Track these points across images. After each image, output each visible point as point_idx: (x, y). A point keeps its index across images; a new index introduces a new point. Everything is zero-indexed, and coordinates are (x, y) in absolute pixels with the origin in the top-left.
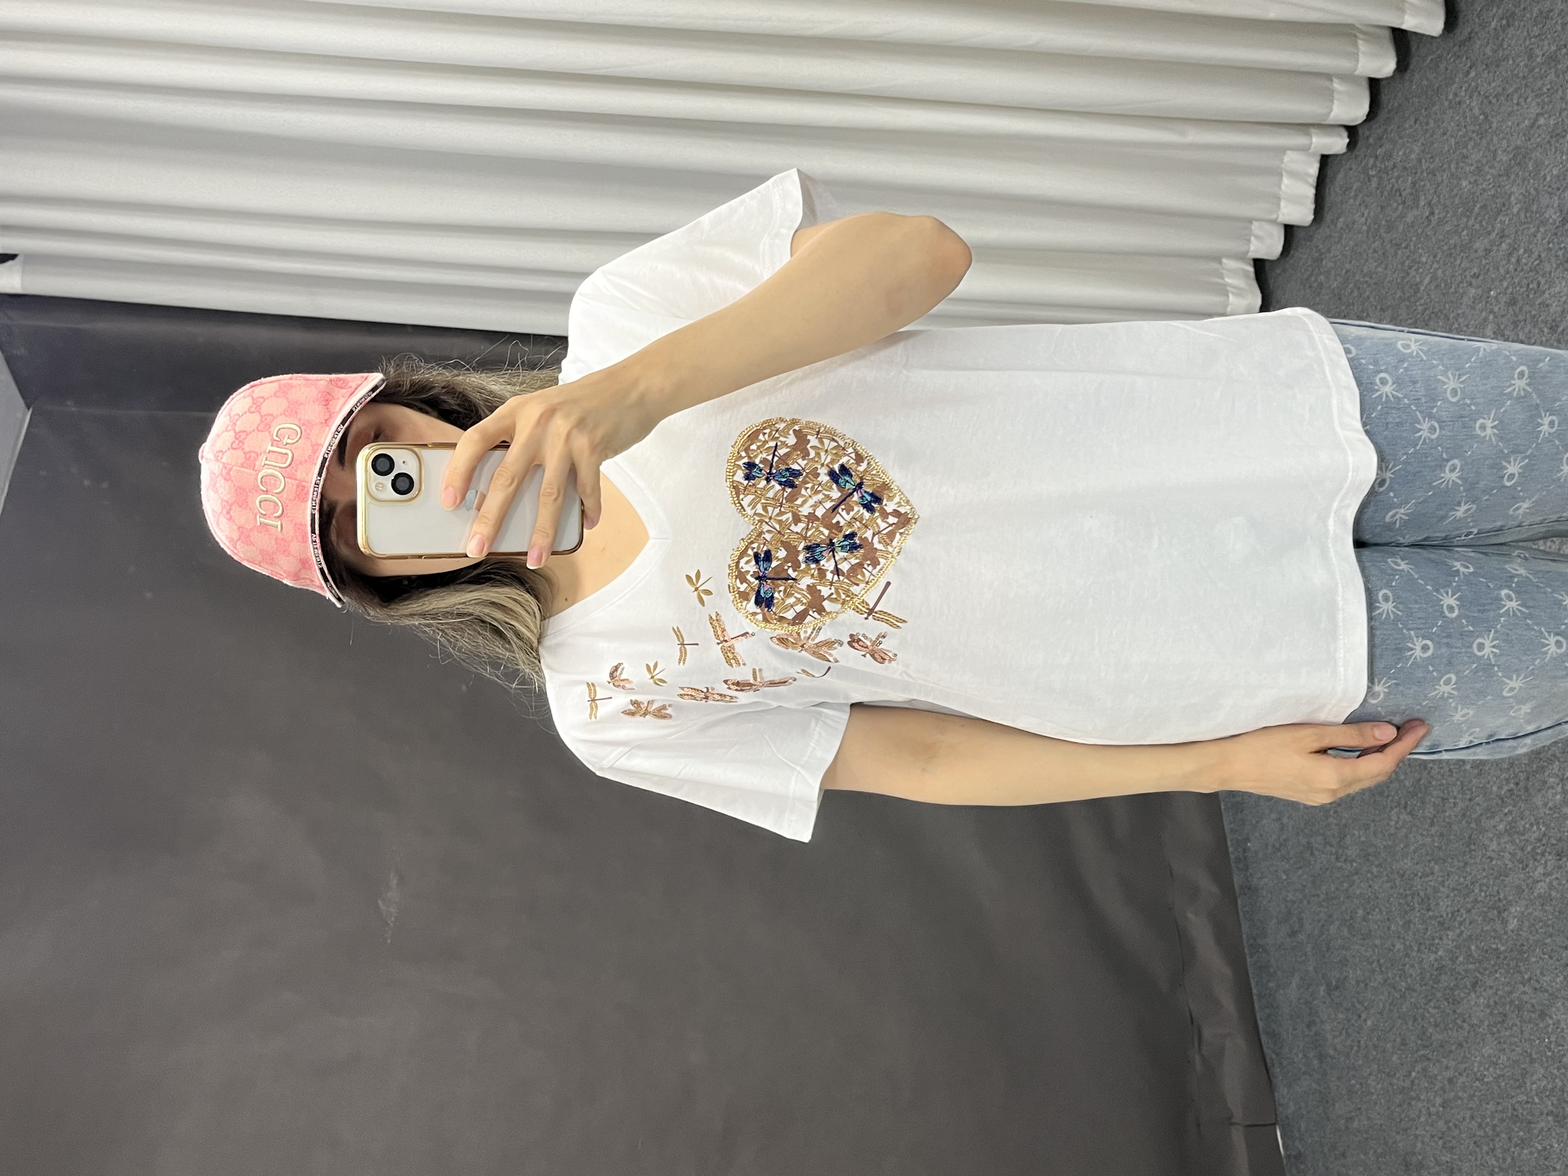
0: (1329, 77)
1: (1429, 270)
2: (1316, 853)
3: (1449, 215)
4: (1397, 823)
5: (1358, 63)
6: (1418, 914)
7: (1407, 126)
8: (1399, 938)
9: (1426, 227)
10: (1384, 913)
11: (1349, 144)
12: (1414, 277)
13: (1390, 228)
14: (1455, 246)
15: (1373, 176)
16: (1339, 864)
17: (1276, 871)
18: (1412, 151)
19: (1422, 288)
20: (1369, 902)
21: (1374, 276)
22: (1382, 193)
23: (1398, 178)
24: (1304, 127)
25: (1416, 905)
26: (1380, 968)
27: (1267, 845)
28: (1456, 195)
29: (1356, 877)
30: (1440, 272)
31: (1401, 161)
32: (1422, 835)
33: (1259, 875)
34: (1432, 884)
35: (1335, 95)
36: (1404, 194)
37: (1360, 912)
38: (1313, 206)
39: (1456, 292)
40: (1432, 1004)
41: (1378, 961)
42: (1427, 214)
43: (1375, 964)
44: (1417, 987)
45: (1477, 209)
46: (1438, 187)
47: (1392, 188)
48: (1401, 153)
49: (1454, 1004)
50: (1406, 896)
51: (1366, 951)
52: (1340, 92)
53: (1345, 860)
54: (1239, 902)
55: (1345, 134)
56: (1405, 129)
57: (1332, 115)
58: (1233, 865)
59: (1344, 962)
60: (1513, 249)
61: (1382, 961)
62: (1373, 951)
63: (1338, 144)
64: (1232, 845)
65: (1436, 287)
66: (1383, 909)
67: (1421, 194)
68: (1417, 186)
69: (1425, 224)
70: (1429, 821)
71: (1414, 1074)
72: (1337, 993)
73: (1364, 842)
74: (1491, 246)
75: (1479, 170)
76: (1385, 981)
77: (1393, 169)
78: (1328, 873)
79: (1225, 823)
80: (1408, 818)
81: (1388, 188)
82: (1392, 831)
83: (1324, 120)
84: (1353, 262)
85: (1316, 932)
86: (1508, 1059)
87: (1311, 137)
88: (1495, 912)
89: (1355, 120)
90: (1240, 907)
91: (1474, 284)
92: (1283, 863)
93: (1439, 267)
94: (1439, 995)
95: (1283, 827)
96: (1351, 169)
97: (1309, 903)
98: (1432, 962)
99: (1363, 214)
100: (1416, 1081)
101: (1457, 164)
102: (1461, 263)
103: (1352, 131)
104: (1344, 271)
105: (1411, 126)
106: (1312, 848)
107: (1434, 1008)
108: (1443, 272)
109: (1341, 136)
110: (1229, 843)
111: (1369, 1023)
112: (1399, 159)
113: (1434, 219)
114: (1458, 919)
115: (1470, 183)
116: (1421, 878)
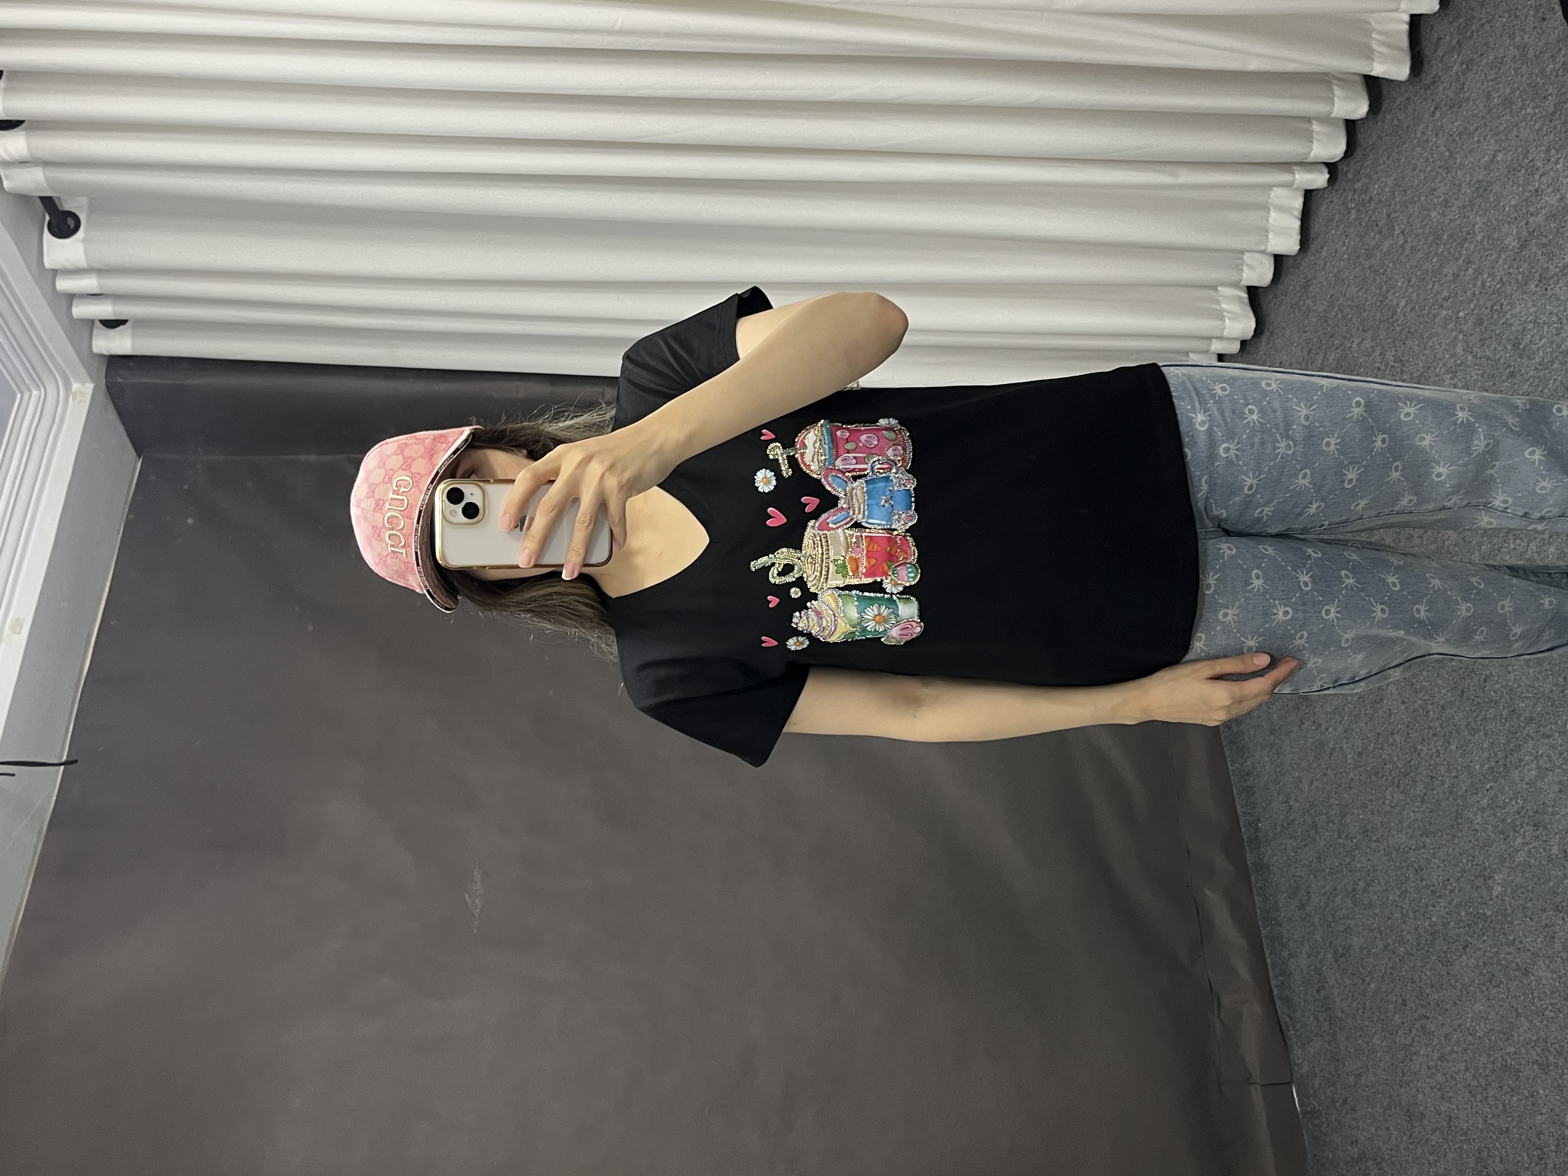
0: (1308, 120)
1: (1404, 294)
2: (1320, 830)
3: (1421, 243)
4: (1392, 801)
5: (1333, 104)
6: (1414, 884)
7: (1381, 162)
8: (1396, 906)
9: (1400, 255)
10: (1383, 884)
11: (1329, 180)
12: (1392, 300)
13: (1368, 257)
14: (1427, 271)
15: (1353, 208)
16: (1341, 841)
17: (1285, 849)
18: (1386, 185)
19: (1399, 311)
20: (1369, 875)
21: (1356, 300)
22: (1360, 223)
23: (1374, 210)
24: (1286, 166)
25: (1411, 876)
26: (1381, 935)
27: (1276, 824)
28: (1427, 224)
29: (1357, 852)
30: (1414, 295)
31: (1376, 194)
32: (1414, 811)
33: (1270, 853)
34: (1425, 856)
35: (1315, 135)
36: (1379, 223)
37: (1361, 884)
38: (1298, 237)
39: (1429, 313)
40: (1427, 967)
41: (1379, 929)
42: (1401, 242)
43: (1376, 931)
44: (1414, 951)
45: (1445, 237)
46: (1410, 218)
47: (1369, 220)
48: (1376, 187)
49: (1447, 966)
50: (1402, 868)
51: (1368, 920)
52: (1318, 133)
53: (1347, 836)
54: (1252, 879)
55: (1326, 170)
56: (1380, 165)
57: (1312, 154)
58: (1245, 844)
59: (1348, 930)
60: (1479, 272)
61: (1383, 928)
62: (1374, 919)
63: (1320, 179)
64: (1244, 826)
65: (1411, 310)
66: (1382, 880)
67: (1395, 224)
68: (1391, 217)
69: (1400, 251)
70: (1419, 799)
71: (1414, 1031)
72: (1342, 959)
73: (1363, 819)
74: (1460, 271)
75: (1446, 201)
76: (1386, 947)
77: (1369, 202)
78: (1332, 849)
79: (1238, 807)
80: (1402, 797)
81: (1367, 219)
82: (1388, 808)
83: (1306, 158)
84: (1337, 288)
85: (1322, 904)
86: (1497, 1014)
87: (1294, 173)
88: (1482, 880)
89: (1334, 158)
90: (1253, 884)
91: (1445, 305)
92: (1291, 841)
93: (1414, 292)
94: (1433, 958)
95: (1290, 808)
96: (1332, 202)
97: (1315, 877)
98: (1427, 928)
99: (1345, 243)
100: (1417, 1039)
101: (1427, 196)
102: (1433, 286)
103: (1332, 167)
104: (1329, 297)
105: (1384, 162)
106: (1316, 826)
107: (1431, 970)
108: (1418, 296)
109: (1321, 172)
110: (1242, 825)
111: (1373, 986)
112: (1375, 192)
113: (1408, 247)
114: (1449, 887)
115: (1439, 214)
116: (1414, 850)
